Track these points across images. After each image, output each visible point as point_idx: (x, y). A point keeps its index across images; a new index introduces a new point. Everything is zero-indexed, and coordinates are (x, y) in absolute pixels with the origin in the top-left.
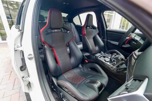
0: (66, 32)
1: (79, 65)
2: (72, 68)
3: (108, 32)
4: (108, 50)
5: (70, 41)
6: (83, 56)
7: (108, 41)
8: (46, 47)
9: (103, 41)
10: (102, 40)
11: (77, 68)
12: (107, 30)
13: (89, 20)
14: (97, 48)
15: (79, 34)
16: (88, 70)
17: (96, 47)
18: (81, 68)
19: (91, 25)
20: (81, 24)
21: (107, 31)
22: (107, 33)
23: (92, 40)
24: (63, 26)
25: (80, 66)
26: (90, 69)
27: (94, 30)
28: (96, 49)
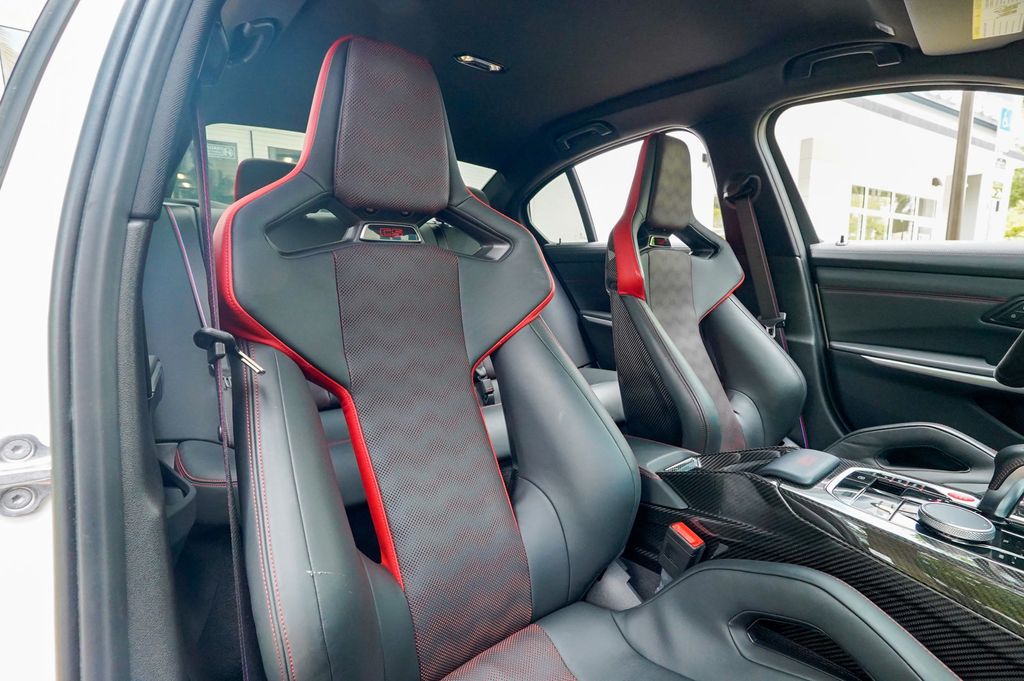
0: (481, 256)
1: (599, 575)
2: (528, 614)
3: (824, 274)
4: (845, 432)
5: (507, 336)
6: (645, 478)
7: (835, 345)
8: (257, 367)
9: (794, 351)
10: (777, 339)
11: (580, 606)
12: (814, 255)
13: (664, 181)
14: (744, 412)
15: (576, 308)
16: (721, 638)
17: (730, 399)
18: (628, 613)
19: (681, 223)
20: (591, 237)
21: (814, 264)
22: (814, 279)
23: (696, 341)
24: (450, 198)
25: (617, 587)
26: (739, 638)
27: (704, 263)
28: (734, 422)
